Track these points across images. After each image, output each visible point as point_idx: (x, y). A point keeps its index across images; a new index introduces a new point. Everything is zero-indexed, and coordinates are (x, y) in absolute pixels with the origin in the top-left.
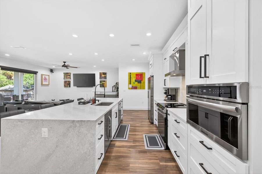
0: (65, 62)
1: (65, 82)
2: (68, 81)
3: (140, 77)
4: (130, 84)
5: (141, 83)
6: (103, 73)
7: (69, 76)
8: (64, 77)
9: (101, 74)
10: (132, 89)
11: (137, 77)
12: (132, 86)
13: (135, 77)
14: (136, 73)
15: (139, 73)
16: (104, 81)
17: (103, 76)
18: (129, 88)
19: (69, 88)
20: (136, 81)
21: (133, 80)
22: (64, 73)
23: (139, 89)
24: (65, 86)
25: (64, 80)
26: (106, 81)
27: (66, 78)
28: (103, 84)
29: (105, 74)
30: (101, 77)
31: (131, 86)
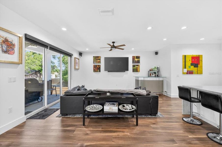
0: (113, 43)
1: (95, 67)
2: (99, 65)
3: (196, 60)
4: (185, 68)
5: (197, 67)
6: (136, 56)
7: (99, 60)
8: (94, 61)
9: (134, 58)
10: (187, 73)
11: (193, 60)
12: (188, 71)
13: (191, 60)
14: (192, 56)
15: (196, 55)
16: (138, 65)
17: (136, 60)
18: (183, 73)
19: (99, 73)
20: (192, 64)
21: (189, 63)
22: (94, 57)
23: (196, 74)
24: (95, 71)
25: (93, 64)
26: (139, 65)
27: (96, 62)
28: (136, 69)
29: (138, 57)
30: (134, 61)
31: (185, 71)
